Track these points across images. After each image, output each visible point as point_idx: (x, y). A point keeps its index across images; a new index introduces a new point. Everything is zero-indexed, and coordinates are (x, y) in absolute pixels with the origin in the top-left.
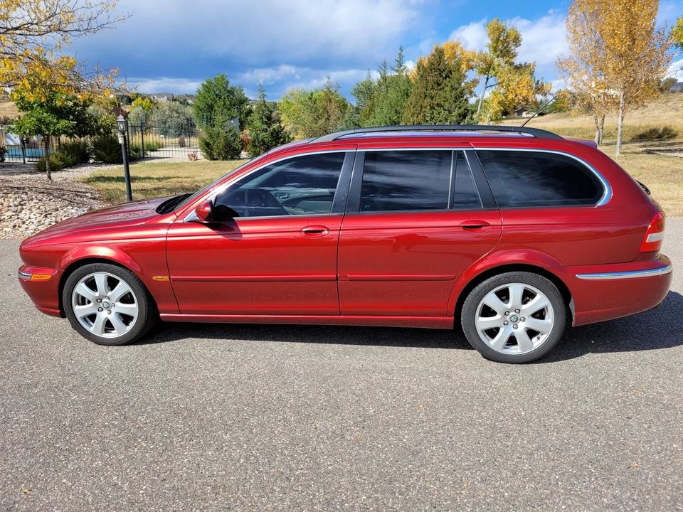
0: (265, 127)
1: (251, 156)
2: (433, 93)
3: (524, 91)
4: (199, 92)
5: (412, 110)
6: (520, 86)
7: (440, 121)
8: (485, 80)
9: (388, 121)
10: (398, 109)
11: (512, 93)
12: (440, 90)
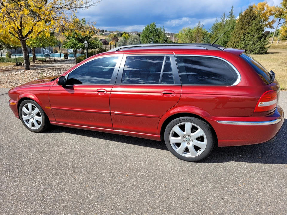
2: (246, 27)
4: (144, 30)
8: (279, 20)
9: (223, 41)
10: (228, 35)
12: (250, 26)
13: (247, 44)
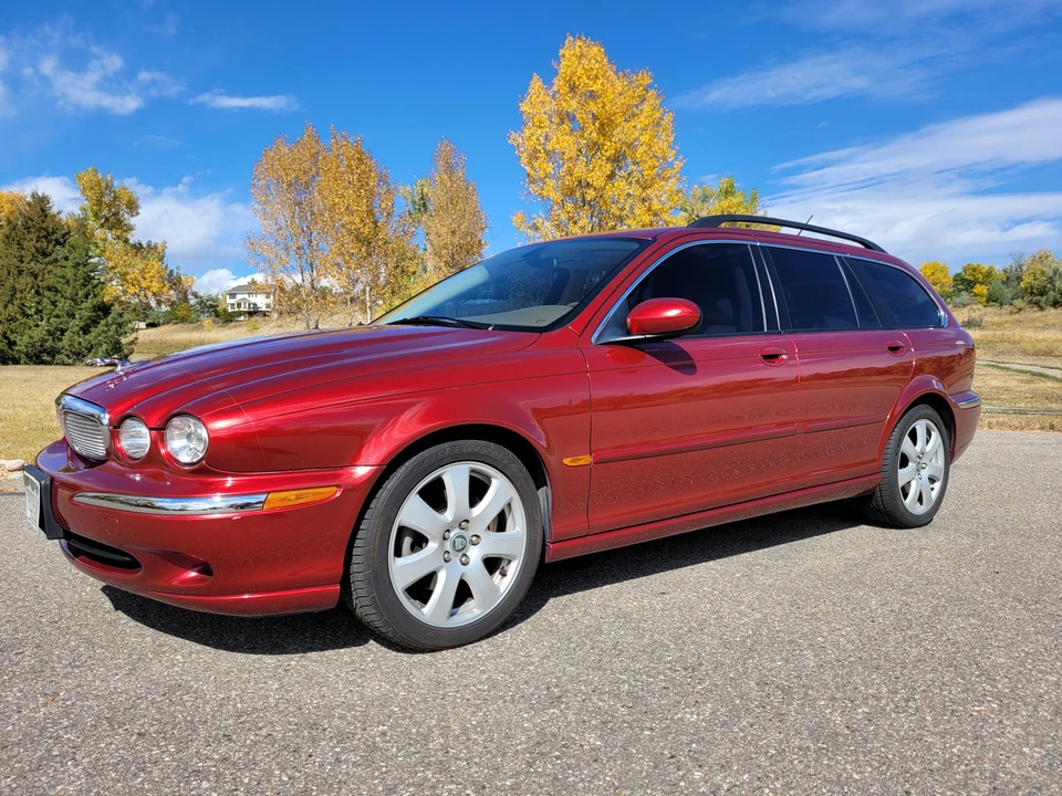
3: (154, 284)
6: (147, 276)
7: (57, 316)
11: (133, 285)
13: (57, 329)
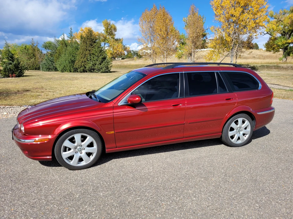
0: (11, 62)
1: (3, 76)
2: (90, 49)
3: (120, 49)
5: (81, 56)
6: (118, 47)
7: (94, 61)
8: (104, 44)
9: (70, 60)
10: (74, 55)
11: (115, 50)
12: (93, 47)
13: (94, 64)
